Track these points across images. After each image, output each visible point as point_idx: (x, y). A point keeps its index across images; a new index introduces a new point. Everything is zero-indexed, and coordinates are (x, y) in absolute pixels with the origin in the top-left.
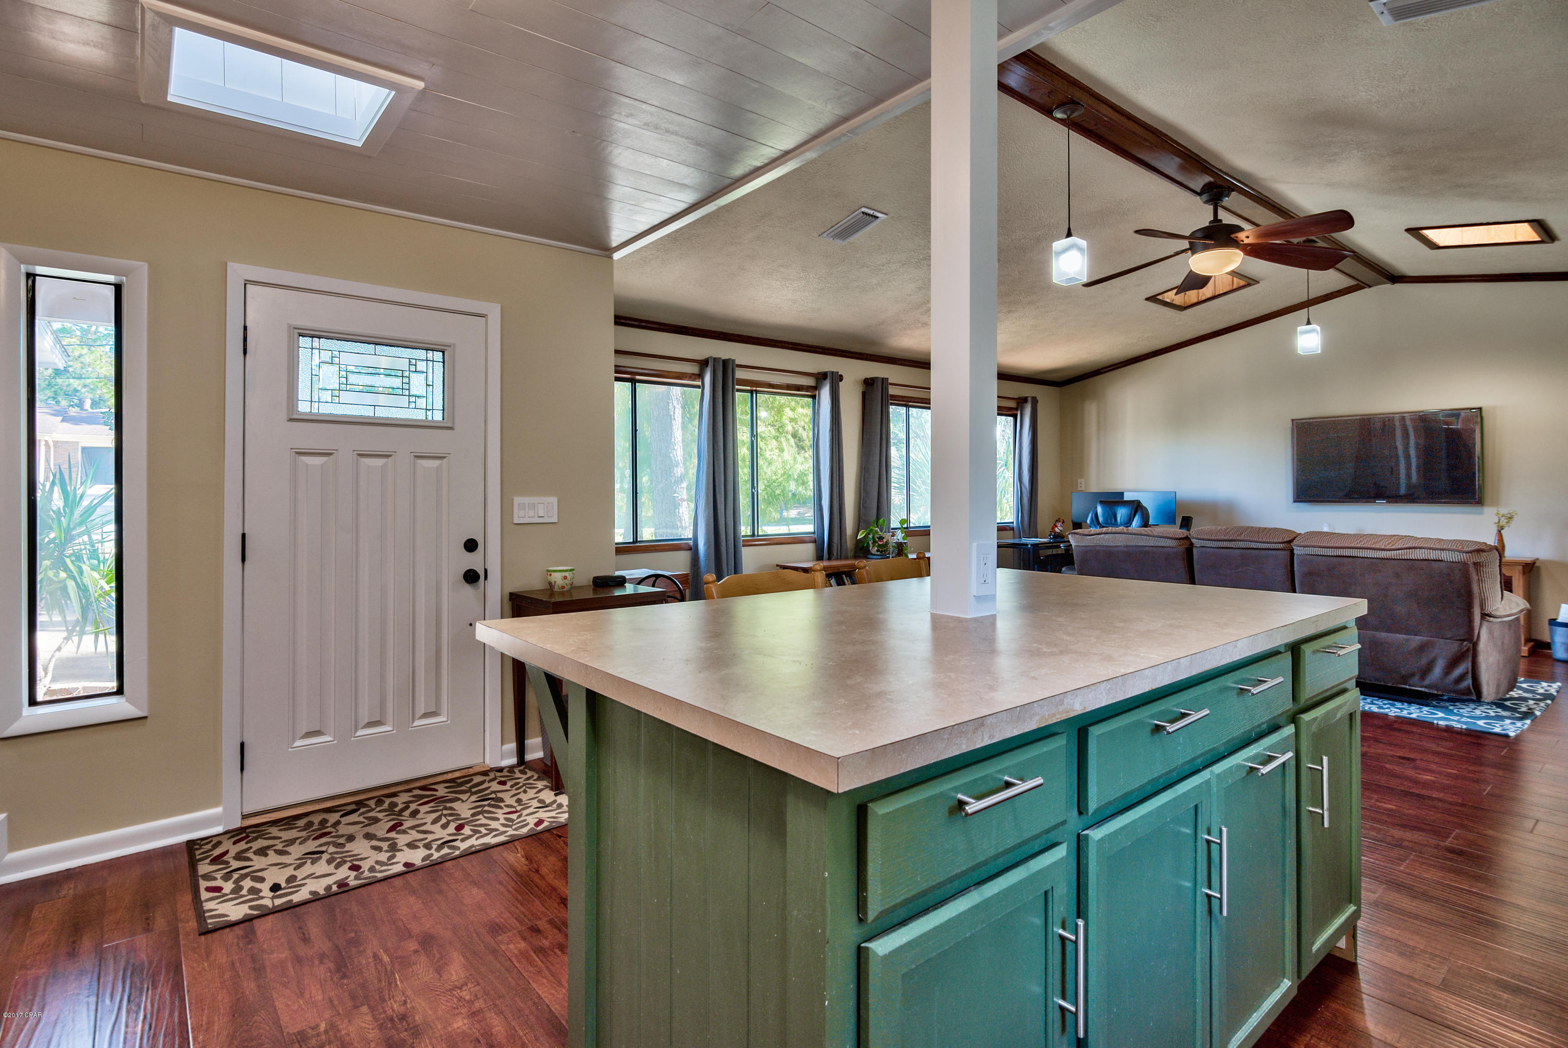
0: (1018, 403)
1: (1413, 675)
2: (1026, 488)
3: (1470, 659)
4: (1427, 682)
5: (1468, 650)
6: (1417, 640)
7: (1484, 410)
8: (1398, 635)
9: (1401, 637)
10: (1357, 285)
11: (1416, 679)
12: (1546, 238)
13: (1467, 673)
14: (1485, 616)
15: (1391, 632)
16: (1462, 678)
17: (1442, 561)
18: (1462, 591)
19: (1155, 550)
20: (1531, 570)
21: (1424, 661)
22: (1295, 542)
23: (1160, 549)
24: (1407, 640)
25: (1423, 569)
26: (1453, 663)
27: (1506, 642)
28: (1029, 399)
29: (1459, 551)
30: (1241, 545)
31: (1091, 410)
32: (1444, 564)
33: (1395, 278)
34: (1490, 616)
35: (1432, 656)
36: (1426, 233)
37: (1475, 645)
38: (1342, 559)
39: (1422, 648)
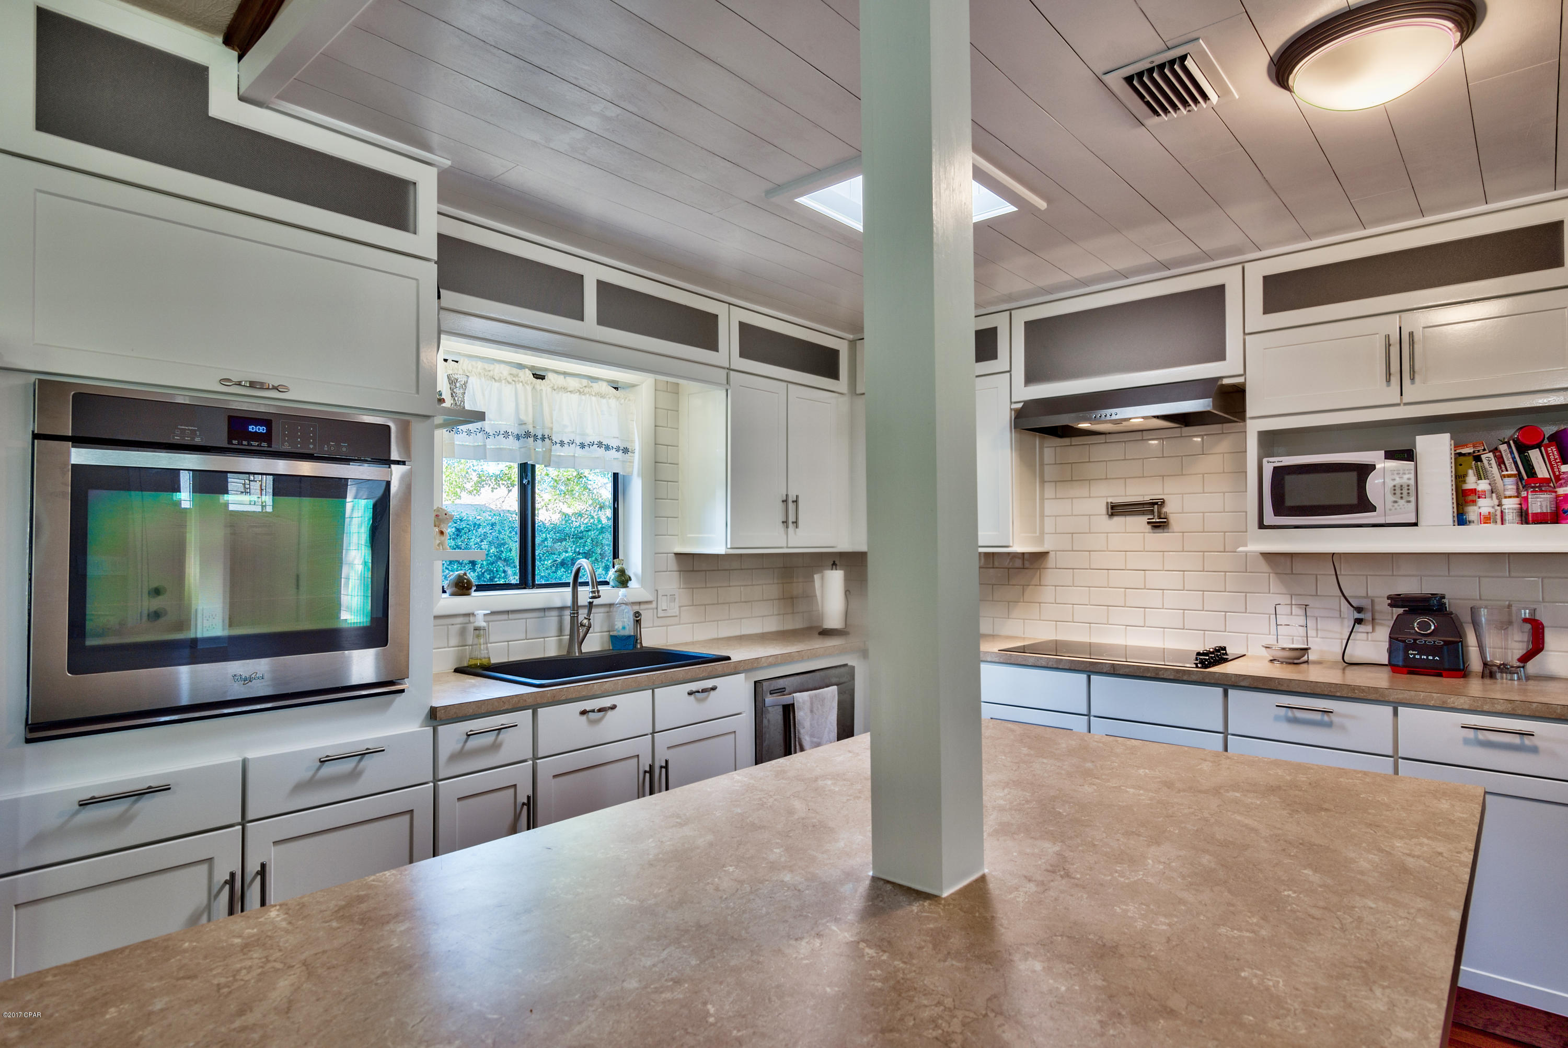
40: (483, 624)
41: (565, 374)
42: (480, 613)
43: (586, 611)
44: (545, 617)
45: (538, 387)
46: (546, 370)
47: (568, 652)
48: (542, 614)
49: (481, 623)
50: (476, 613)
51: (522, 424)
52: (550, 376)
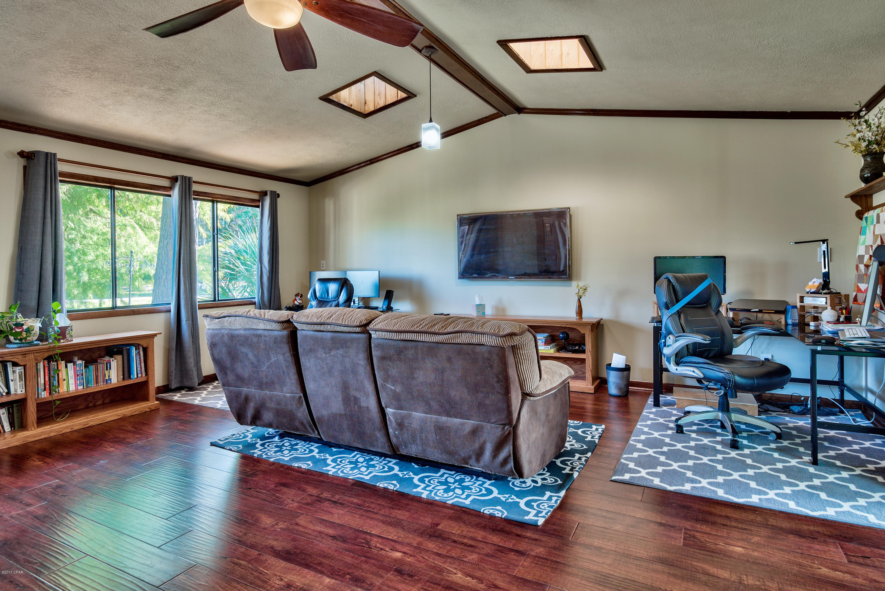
0: (260, 196)
1: (470, 457)
2: (266, 268)
3: (512, 442)
4: (482, 463)
5: (509, 433)
6: (470, 424)
7: (571, 209)
8: (455, 419)
9: (457, 421)
10: (497, 113)
11: (472, 461)
12: (597, 67)
13: (510, 456)
14: (525, 395)
15: (450, 417)
16: (505, 462)
17: (483, 345)
18: (500, 376)
19: (266, 333)
20: (597, 328)
21: (477, 445)
22: (371, 326)
23: (270, 332)
24: (463, 424)
25: (469, 354)
26: (498, 448)
27: (551, 412)
28: (268, 193)
29: (496, 335)
30: (329, 328)
31: (329, 205)
32: (484, 349)
33: (520, 110)
34: (530, 395)
35: (482, 440)
36: (512, 45)
37: (515, 428)
38: (407, 342)
39: (475, 432)
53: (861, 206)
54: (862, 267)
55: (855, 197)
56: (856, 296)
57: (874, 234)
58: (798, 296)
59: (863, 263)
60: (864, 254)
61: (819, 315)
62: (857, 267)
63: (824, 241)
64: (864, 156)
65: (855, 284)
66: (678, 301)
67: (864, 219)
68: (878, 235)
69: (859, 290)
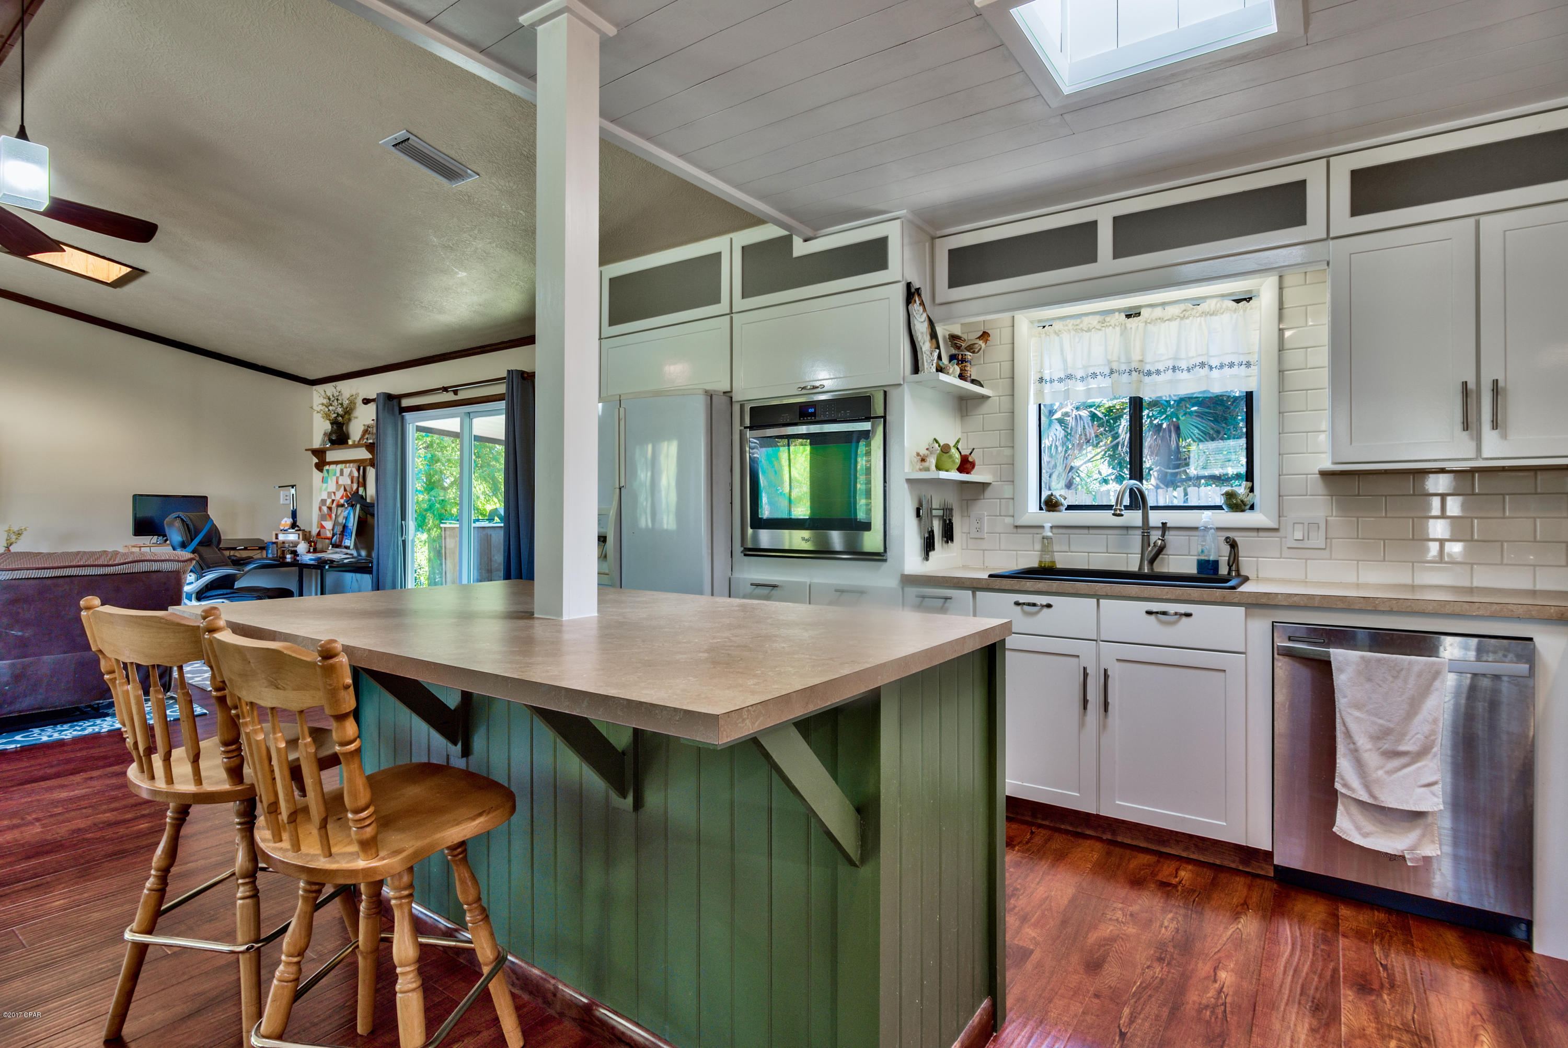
40: (1050, 534)
41: (1163, 304)
42: (1048, 525)
43: (1160, 533)
44: (1127, 534)
45: (1128, 326)
46: (1140, 307)
47: (1140, 569)
48: (1124, 532)
49: (1049, 534)
50: (1045, 525)
51: (1109, 362)
52: (1144, 312)
53: (318, 459)
54: (325, 509)
55: (316, 452)
56: (319, 532)
57: (337, 483)
58: (274, 533)
59: (325, 505)
60: (326, 498)
61: (295, 549)
62: (320, 509)
63: (293, 487)
64: (332, 424)
65: (318, 522)
66: (192, 540)
67: (325, 471)
68: (341, 485)
69: (323, 527)
